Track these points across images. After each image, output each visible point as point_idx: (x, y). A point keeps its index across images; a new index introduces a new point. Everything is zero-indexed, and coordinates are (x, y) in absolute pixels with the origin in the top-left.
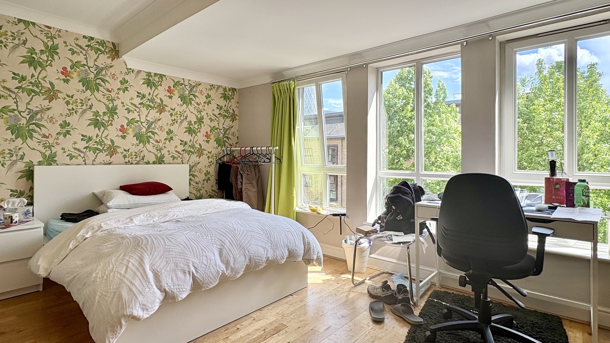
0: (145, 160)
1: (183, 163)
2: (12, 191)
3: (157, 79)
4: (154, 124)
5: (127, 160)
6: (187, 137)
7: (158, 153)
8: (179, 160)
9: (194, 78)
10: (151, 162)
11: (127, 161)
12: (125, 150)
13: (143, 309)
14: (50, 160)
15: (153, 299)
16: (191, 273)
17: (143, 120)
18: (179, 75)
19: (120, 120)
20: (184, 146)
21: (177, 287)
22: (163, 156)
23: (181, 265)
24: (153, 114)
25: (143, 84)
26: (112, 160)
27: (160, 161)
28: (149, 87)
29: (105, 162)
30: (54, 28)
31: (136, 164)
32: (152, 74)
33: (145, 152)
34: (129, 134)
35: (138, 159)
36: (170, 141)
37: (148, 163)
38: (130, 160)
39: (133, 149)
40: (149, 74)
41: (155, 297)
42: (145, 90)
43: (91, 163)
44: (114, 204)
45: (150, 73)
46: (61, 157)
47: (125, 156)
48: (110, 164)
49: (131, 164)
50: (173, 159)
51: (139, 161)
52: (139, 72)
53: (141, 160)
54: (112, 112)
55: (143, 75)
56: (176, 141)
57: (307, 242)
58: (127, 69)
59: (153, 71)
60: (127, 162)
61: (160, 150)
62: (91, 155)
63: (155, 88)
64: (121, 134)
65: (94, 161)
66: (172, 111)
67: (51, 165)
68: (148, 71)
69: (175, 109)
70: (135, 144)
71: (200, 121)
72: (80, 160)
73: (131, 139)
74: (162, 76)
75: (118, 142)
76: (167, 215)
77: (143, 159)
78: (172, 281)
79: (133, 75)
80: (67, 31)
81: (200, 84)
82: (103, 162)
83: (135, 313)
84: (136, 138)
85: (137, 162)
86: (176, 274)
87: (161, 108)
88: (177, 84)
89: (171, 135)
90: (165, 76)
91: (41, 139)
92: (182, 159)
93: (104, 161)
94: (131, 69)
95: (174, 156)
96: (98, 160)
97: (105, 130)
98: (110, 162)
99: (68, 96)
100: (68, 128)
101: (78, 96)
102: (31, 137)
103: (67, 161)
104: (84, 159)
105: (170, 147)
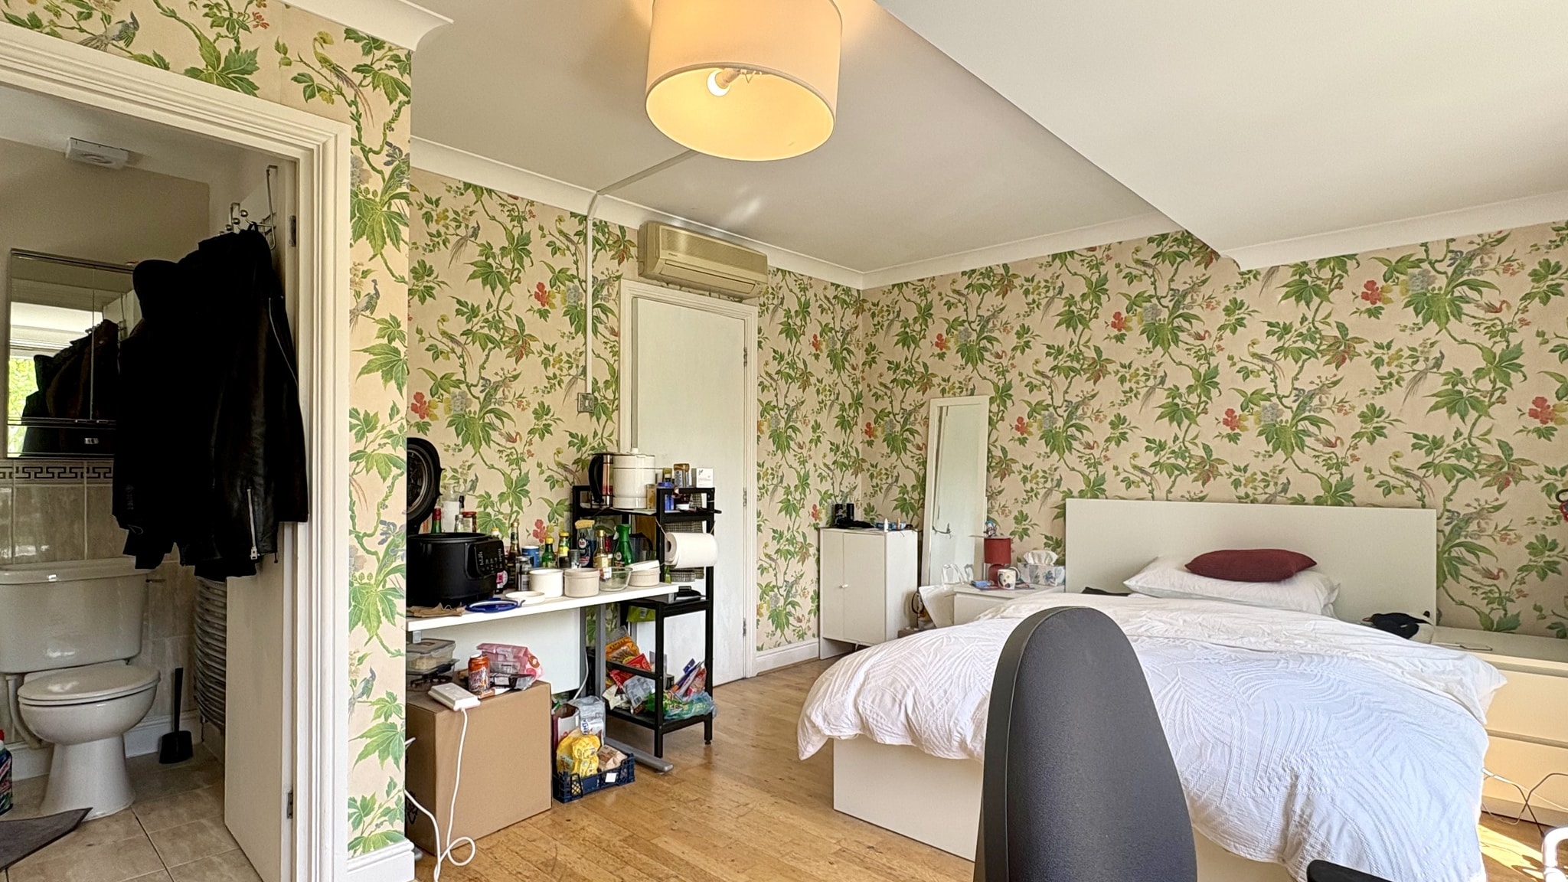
0: (1292, 493)
1: (1424, 506)
2: (1046, 537)
3: (1326, 273)
4: (1318, 397)
5: (1242, 492)
6: (1443, 425)
7: (1331, 474)
8: (1410, 496)
9: (1467, 228)
10: (1309, 498)
11: (1243, 495)
12: (1237, 469)
13: (824, 720)
14: (1095, 489)
15: (839, 713)
16: (903, 707)
17: (1284, 389)
18: (1404, 239)
19: (1225, 399)
20: (1429, 453)
21: (875, 716)
22: (1347, 485)
23: (899, 686)
24: (1317, 370)
25: (1285, 297)
26: (1206, 490)
27: (1339, 495)
28: (1303, 302)
29: (1192, 494)
30: (1100, 247)
31: (1267, 502)
32: (1312, 266)
33: (1292, 473)
34: (1247, 430)
35: (1271, 490)
36: (1372, 441)
37: (1300, 501)
38: (1251, 492)
39: (1258, 466)
40: (1302, 268)
41: (842, 712)
42: (1291, 312)
43: (1164, 495)
44: (1139, 584)
45: (1305, 264)
46: (1113, 484)
47: (1236, 484)
48: (1201, 499)
49: (1252, 502)
50: (1386, 493)
51: (1274, 495)
52: (1273, 270)
53: (1280, 494)
54: (1207, 382)
55: (1287, 276)
56: (1398, 439)
58: (1242, 274)
59: (1311, 256)
60: (1242, 498)
61: (1339, 466)
62: (1163, 479)
63: (1319, 301)
64: (1227, 430)
65: (1169, 491)
66: (1381, 351)
67: (1097, 497)
68: (1298, 261)
69: (1390, 343)
70: (1263, 452)
71: (1505, 364)
72: (1144, 490)
73: (1252, 441)
74: (1341, 261)
75: (1222, 449)
77: (1285, 490)
78: (873, 702)
79: (1256, 285)
80: (1120, 243)
81: (1500, 241)
82: (1187, 496)
83: (813, 718)
84: (1266, 437)
85: (1267, 499)
86: (883, 695)
87: (1342, 350)
88: (1397, 267)
89: (1378, 422)
90: (1352, 257)
91: (1083, 451)
92: (1419, 494)
93: (1189, 492)
94: (1250, 272)
95: (1387, 482)
96: (1177, 491)
97: (1190, 424)
98: (1201, 495)
99: (1123, 366)
100: (1122, 428)
101: (1140, 363)
102: (1070, 448)
103: (1123, 492)
104: (1150, 488)
105: (1377, 456)
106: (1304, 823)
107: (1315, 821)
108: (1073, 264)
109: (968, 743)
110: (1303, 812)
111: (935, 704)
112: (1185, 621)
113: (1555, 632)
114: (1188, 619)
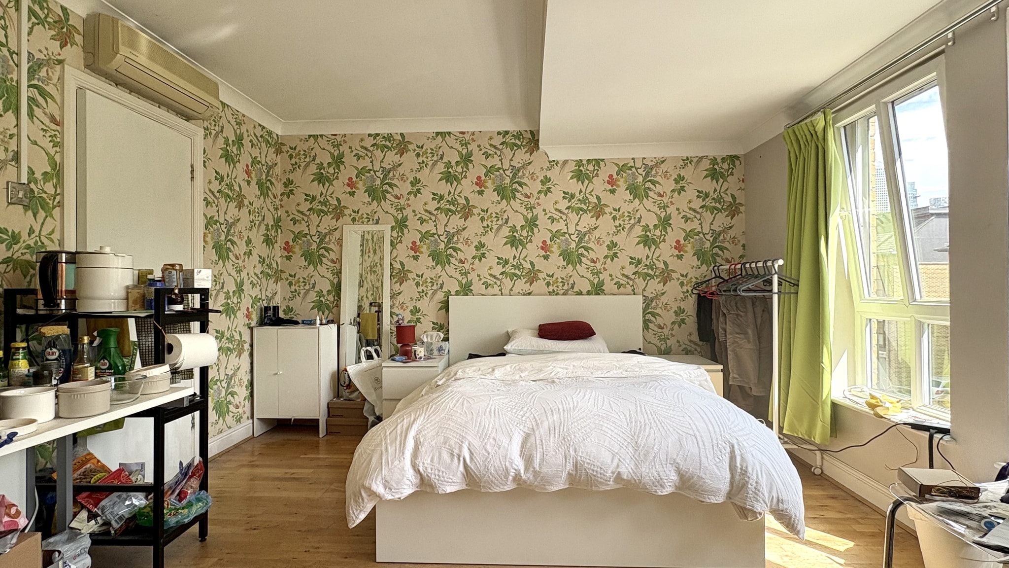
0: (576, 289)
1: (634, 294)
2: (433, 323)
3: (591, 167)
4: (588, 235)
5: (551, 289)
6: (641, 252)
7: (594, 278)
8: (629, 289)
9: (651, 153)
10: (584, 292)
11: (552, 291)
12: (548, 276)
13: (385, 487)
14: (466, 290)
15: (400, 477)
16: (461, 459)
17: (572, 230)
18: (624, 154)
19: (542, 235)
20: (636, 266)
21: (436, 472)
22: (601, 284)
24: (587, 221)
25: (571, 178)
26: (532, 288)
27: (598, 290)
28: (580, 182)
29: (524, 291)
30: (468, 132)
31: (564, 294)
32: (584, 162)
33: (576, 278)
34: (553, 253)
35: (566, 287)
36: (612, 260)
37: (580, 293)
38: (555, 289)
39: (559, 274)
40: (579, 163)
41: (403, 476)
42: (574, 187)
43: (508, 292)
44: (513, 348)
45: (581, 161)
46: (477, 286)
47: (548, 284)
48: (529, 294)
49: (556, 295)
50: (619, 288)
51: (567, 291)
52: (566, 162)
53: (571, 289)
54: (532, 224)
55: (572, 166)
56: (623, 259)
57: (741, 469)
58: (550, 162)
59: (585, 157)
60: (551, 293)
61: (598, 273)
62: (507, 282)
63: (588, 182)
64: (543, 253)
65: (511, 290)
66: (615, 212)
67: (467, 295)
68: (578, 159)
69: (619, 208)
70: (561, 266)
71: (665, 223)
72: (496, 289)
73: (556, 260)
74: (598, 162)
75: (540, 264)
76: (541, 370)
77: (572, 287)
78: (432, 461)
79: (557, 169)
80: (480, 132)
81: (663, 162)
82: (521, 292)
83: (374, 487)
84: (563, 257)
85: (563, 293)
86: (440, 454)
87: (598, 210)
88: (623, 168)
89: (615, 250)
90: (603, 160)
91: (458, 265)
92: (632, 288)
93: (522, 290)
94: (554, 161)
95: (619, 282)
96: (515, 290)
97: (523, 249)
98: (529, 291)
99: (483, 211)
100: (483, 250)
101: (494, 209)
102: (449, 263)
103: (484, 291)
104: (500, 288)
105: (614, 268)
106: (744, 472)
107: (750, 470)
108: (450, 141)
109: (522, 475)
110: (742, 466)
111: (490, 451)
112: (574, 366)
113: (684, 352)
114: (576, 365)
